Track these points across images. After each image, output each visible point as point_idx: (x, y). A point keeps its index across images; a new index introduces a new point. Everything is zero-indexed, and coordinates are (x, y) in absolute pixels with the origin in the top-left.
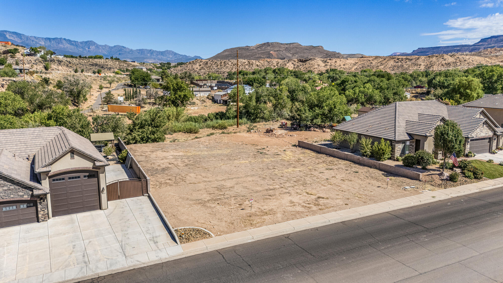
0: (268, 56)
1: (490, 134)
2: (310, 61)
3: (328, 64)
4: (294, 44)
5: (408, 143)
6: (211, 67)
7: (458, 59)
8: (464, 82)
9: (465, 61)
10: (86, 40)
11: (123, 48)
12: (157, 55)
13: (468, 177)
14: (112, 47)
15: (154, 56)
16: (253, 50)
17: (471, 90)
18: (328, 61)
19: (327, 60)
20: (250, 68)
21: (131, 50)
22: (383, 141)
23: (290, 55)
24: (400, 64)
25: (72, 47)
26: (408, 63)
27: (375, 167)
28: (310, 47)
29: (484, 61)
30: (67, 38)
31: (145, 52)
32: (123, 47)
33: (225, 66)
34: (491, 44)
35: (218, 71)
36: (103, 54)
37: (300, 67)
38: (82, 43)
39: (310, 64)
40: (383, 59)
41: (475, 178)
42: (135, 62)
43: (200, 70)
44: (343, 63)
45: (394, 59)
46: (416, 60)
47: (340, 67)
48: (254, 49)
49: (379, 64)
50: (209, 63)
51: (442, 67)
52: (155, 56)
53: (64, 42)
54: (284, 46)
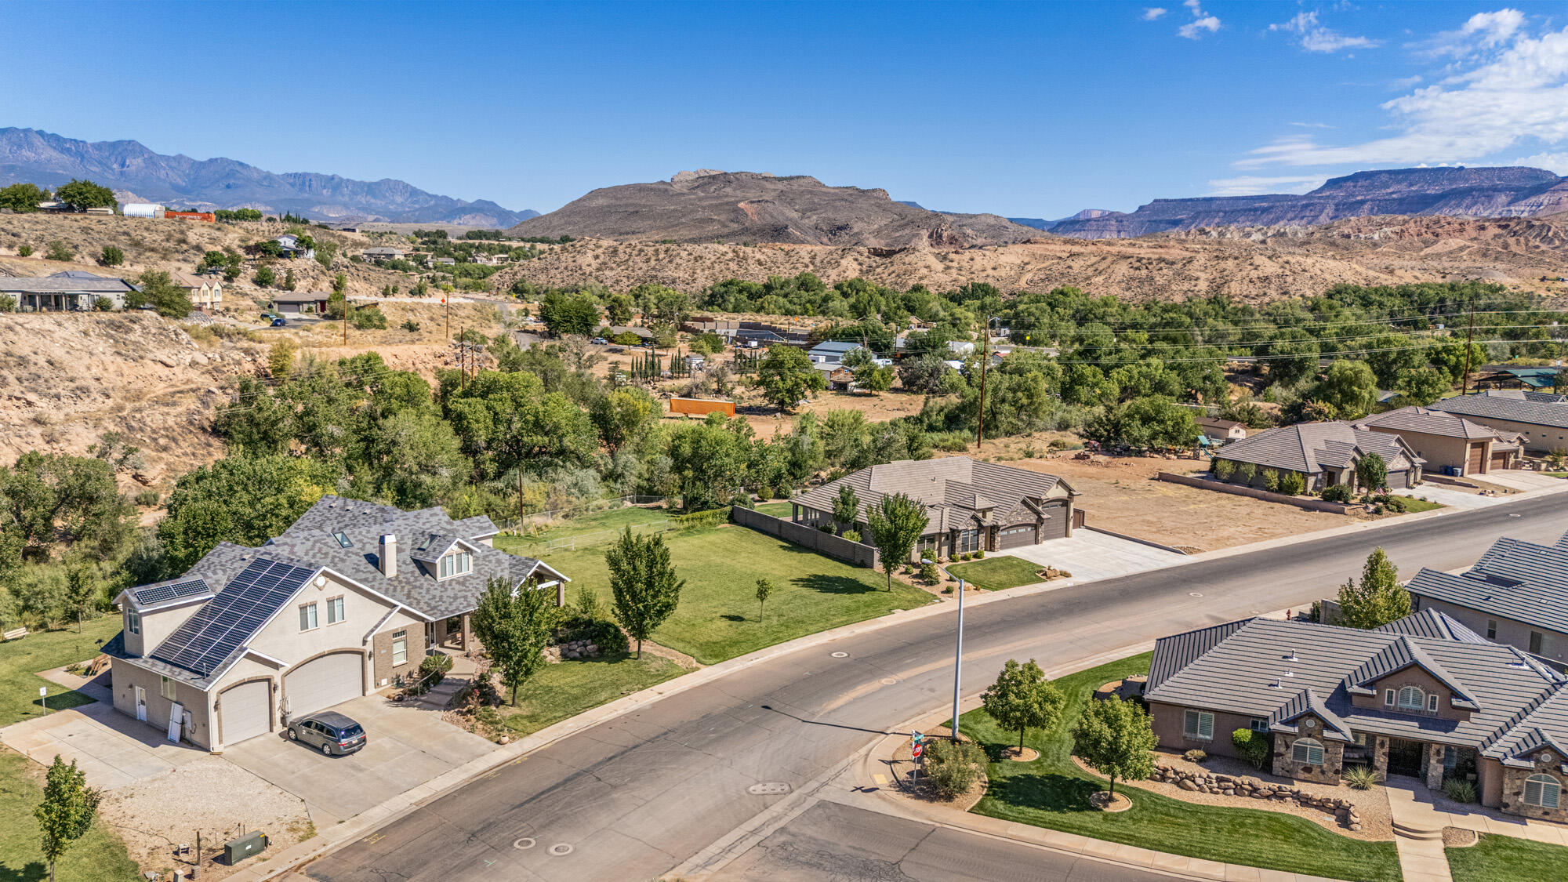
0: (733, 216)
1: (1408, 465)
2: (902, 254)
3: (950, 264)
4: (801, 181)
5: (1320, 476)
6: (631, 263)
7: (1287, 266)
8: (1348, 372)
9: (1304, 271)
10: (112, 138)
11: (238, 168)
12: (355, 193)
13: (1392, 510)
14: (201, 163)
15: (343, 196)
16: (683, 194)
17: (1360, 387)
18: (952, 256)
19: (948, 253)
20: (743, 271)
21: (268, 176)
22: (1294, 474)
23: (795, 215)
24: (1144, 272)
25: (66, 159)
26: (1165, 271)
27: (1288, 503)
28: (850, 191)
29: (1349, 273)
30: (48, 131)
31: (313, 182)
32: (241, 164)
33: (670, 262)
34: (1353, 196)
35: (656, 277)
36: (170, 183)
37: (879, 270)
38: (98, 146)
39: (904, 263)
40: (1098, 258)
41: (1399, 511)
42: (354, 231)
43: (598, 270)
44: (992, 264)
45: (1129, 260)
46: (1184, 265)
47: (984, 274)
48: (685, 190)
49: (1090, 272)
50: (621, 249)
51: (1251, 285)
52: (347, 198)
53: (38, 141)
54: (773, 187)
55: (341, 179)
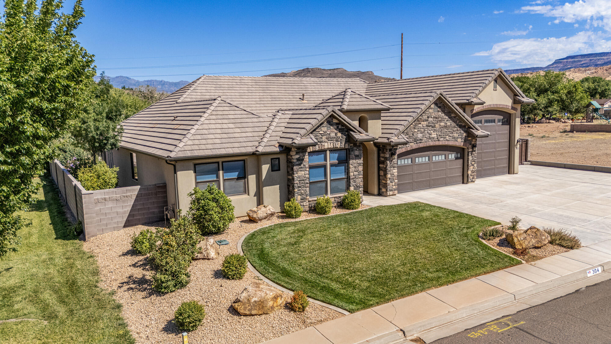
4: (339, 70)
14: (113, 78)
15: (166, 88)
31: (154, 83)
32: (128, 78)
34: (567, 66)
54: (327, 72)
55: (165, 82)
